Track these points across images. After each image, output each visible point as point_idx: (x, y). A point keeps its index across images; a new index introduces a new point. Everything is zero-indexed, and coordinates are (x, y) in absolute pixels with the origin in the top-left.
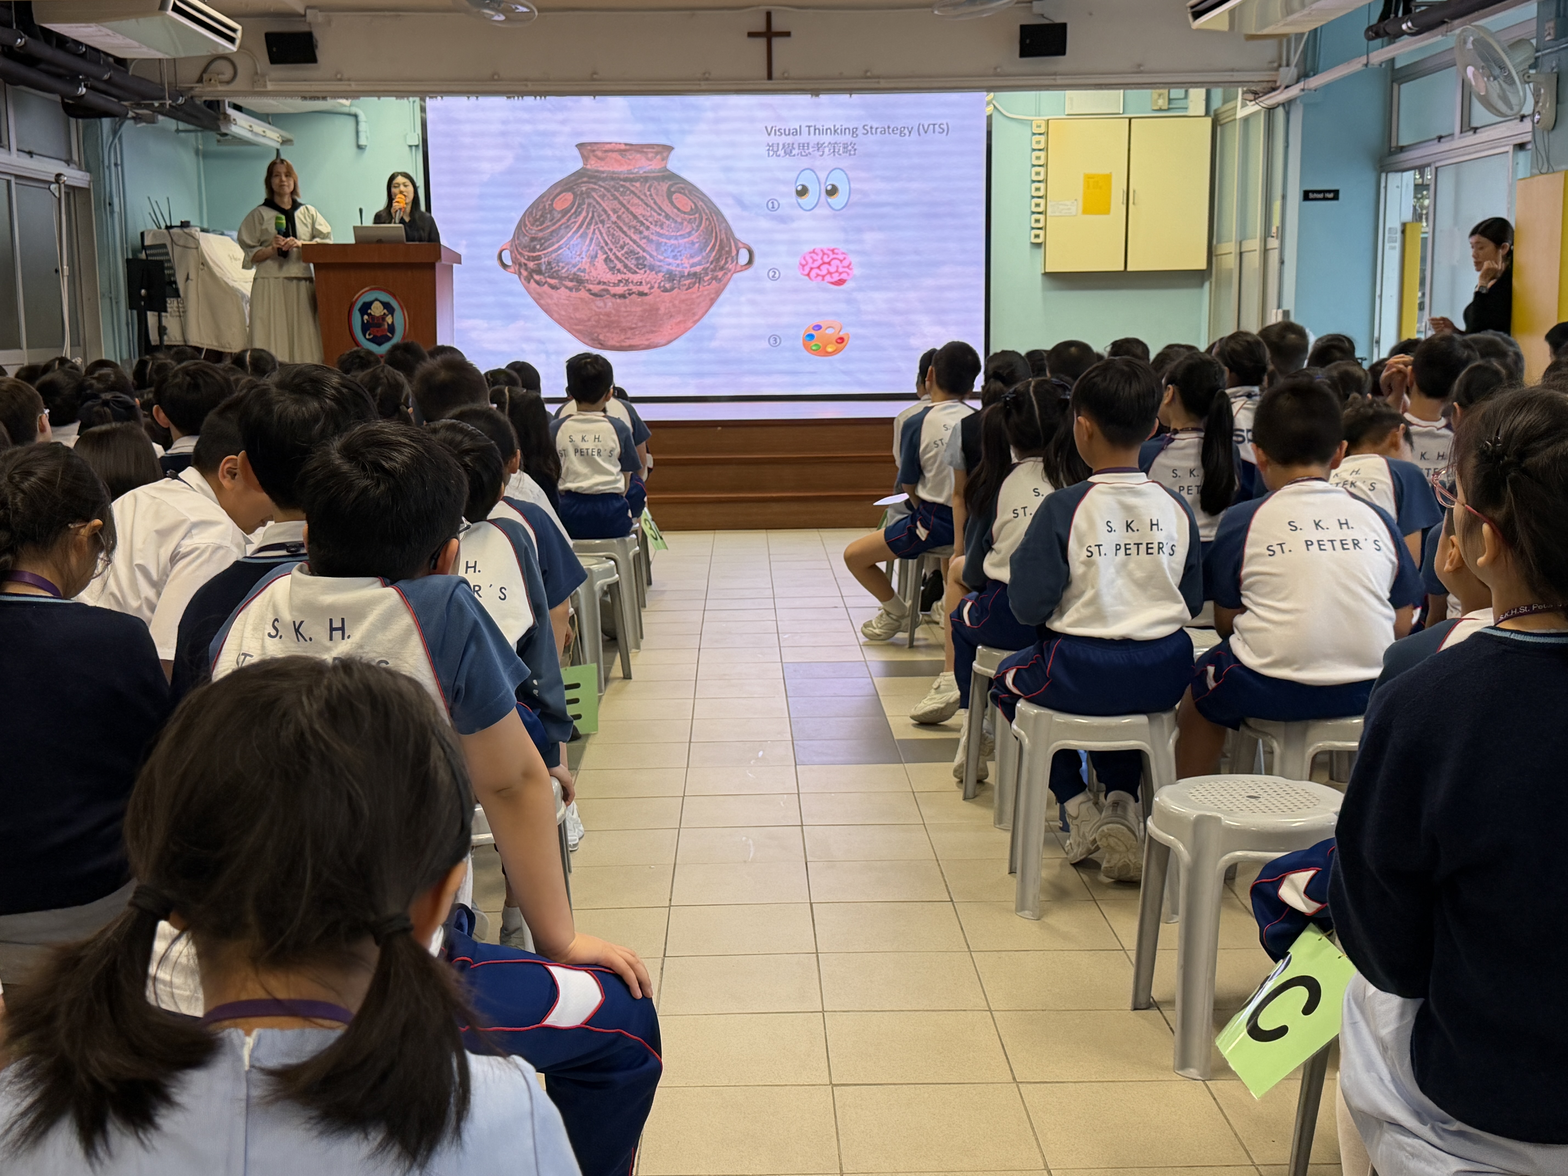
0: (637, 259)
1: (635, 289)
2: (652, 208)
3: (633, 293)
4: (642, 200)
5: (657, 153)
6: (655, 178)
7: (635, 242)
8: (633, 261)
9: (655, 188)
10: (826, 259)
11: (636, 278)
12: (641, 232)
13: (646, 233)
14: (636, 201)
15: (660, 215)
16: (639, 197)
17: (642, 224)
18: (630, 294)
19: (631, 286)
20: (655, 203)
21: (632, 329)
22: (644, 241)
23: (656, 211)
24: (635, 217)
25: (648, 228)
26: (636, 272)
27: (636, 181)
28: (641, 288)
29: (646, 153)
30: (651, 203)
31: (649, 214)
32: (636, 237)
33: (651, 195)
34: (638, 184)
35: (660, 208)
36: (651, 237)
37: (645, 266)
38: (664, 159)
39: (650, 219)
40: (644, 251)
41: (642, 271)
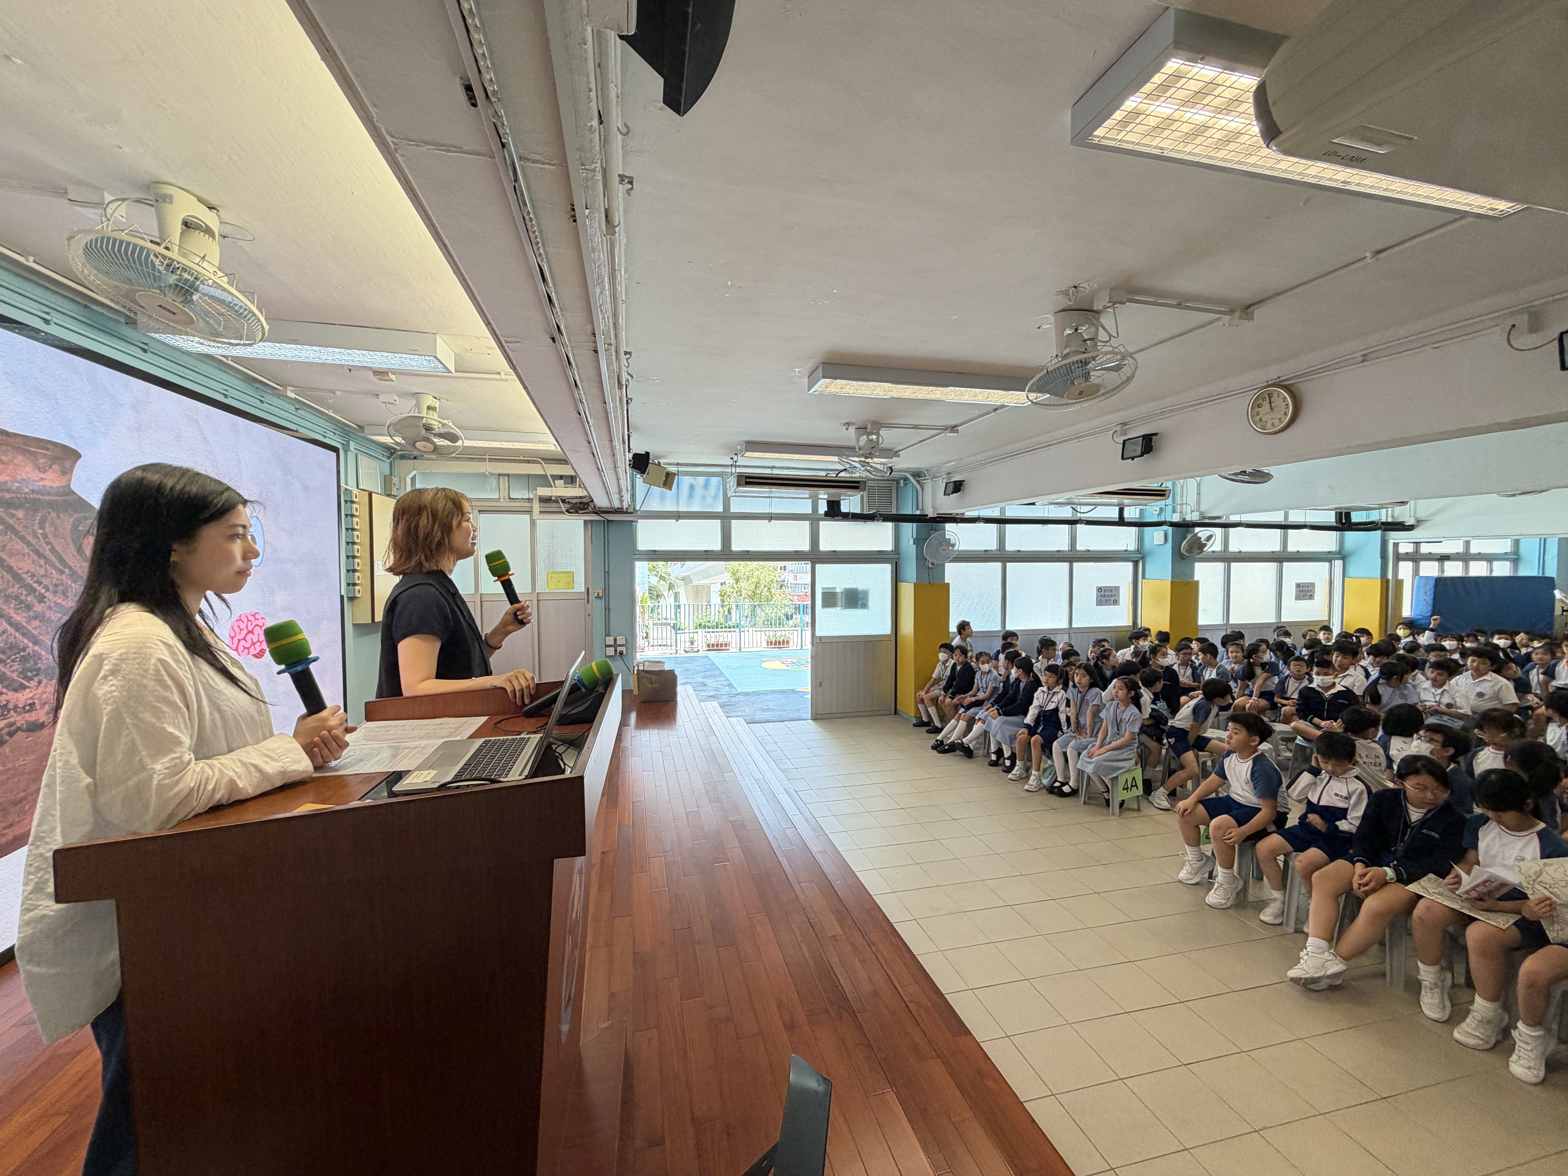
0: (24, 659)
1: (20, 720)
2: (47, 560)
3: (18, 729)
4: (29, 544)
5: (54, 460)
6: (51, 505)
7: (18, 627)
8: (16, 666)
9: (52, 524)
10: (250, 628)
11: (22, 698)
12: (29, 607)
13: (39, 608)
14: (19, 545)
15: (62, 572)
16: (23, 539)
17: (31, 590)
18: (11, 734)
19: (14, 717)
20: (53, 550)
21: (15, 803)
22: (36, 623)
23: (54, 567)
24: (17, 577)
25: (41, 599)
26: (23, 687)
27: (20, 506)
28: (31, 717)
29: (34, 454)
30: (46, 550)
31: (42, 571)
32: (19, 617)
33: (45, 536)
34: (20, 514)
35: (61, 560)
36: (48, 614)
37: (38, 672)
38: (67, 472)
39: (45, 581)
40: (36, 643)
41: (33, 683)
